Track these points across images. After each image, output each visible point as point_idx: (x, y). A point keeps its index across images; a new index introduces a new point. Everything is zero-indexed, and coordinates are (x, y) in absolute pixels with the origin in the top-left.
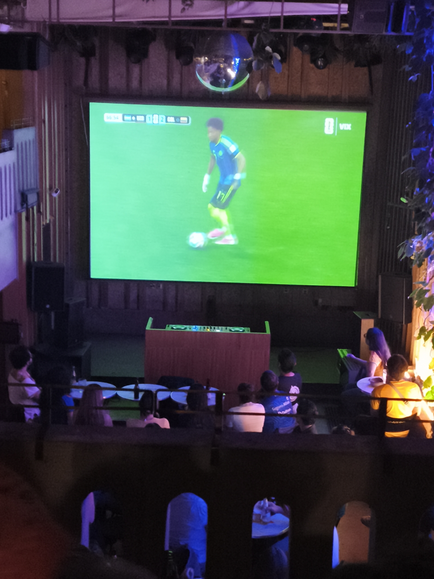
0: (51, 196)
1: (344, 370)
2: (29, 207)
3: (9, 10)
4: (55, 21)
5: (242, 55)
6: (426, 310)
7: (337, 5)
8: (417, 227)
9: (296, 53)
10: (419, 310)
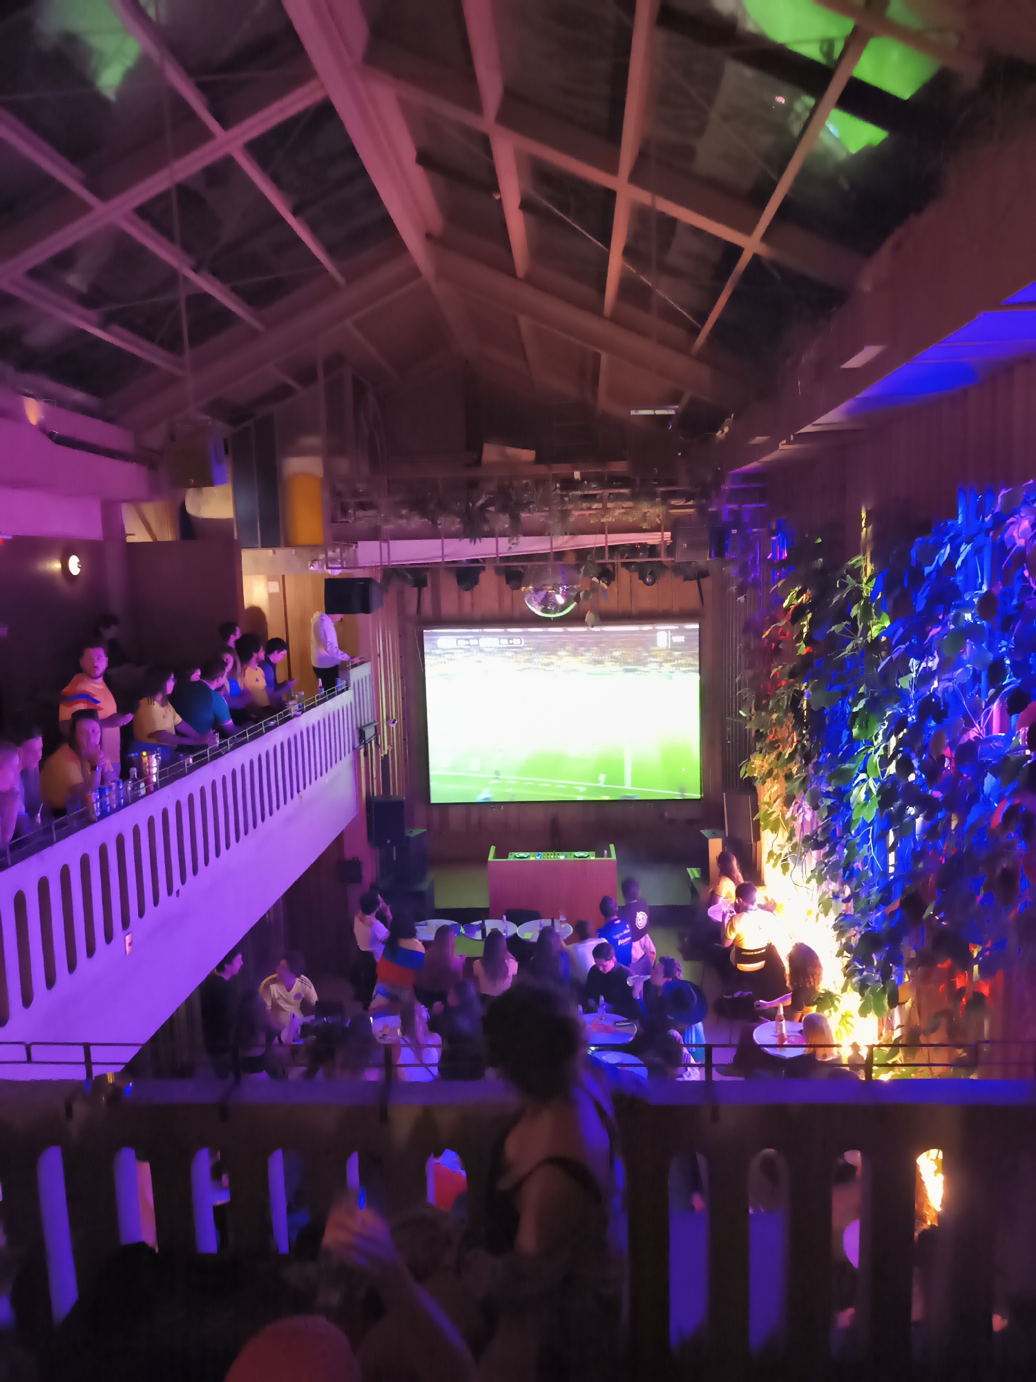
0: (388, 727)
1: (694, 891)
2: (367, 742)
3: (341, 552)
4: (387, 564)
5: (570, 582)
6: (772, 833)
7: (660, 533)
8: (758, 746)
9: (624, 575)
10: (766, 831)
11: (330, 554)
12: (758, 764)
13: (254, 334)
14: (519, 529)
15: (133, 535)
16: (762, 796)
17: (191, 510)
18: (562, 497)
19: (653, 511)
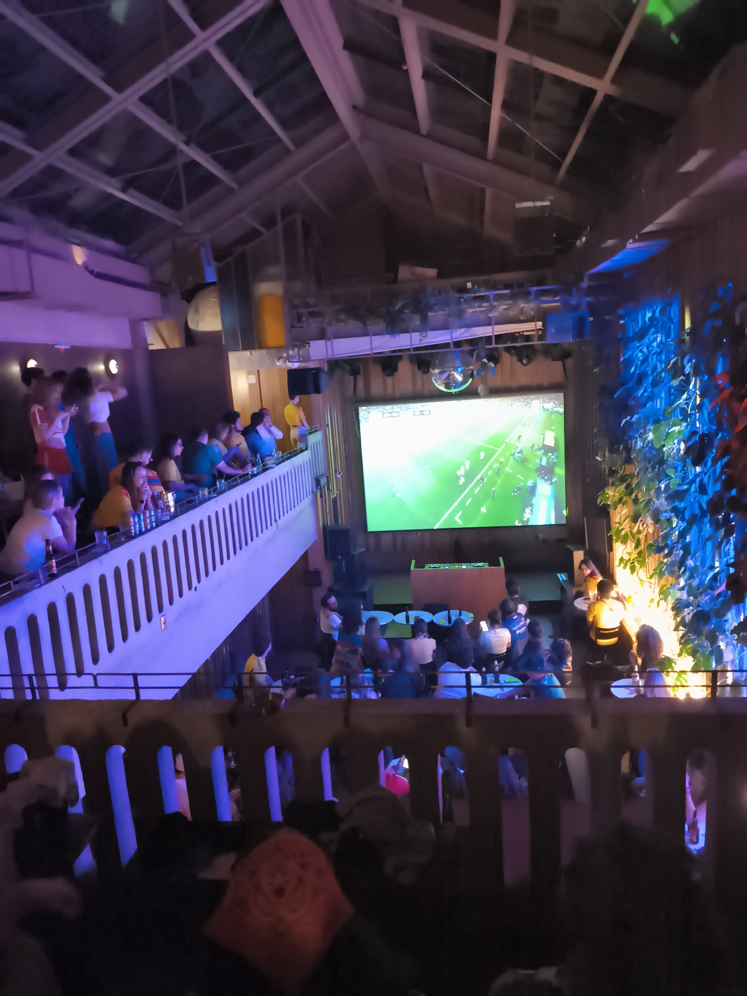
0: (336, 477)
1: (563, 590)
2: (322, 487)
3: (298, 351)
4: (331, 357)
5: (466, 364)
6: (623, 544)
7: (534, 323)
8: (610, 481)
9: (506, 358)
10: (618, 543)
11: (291, 352)
12: (612, 493)
13: (230, 191)
14: (426, 326)
15: (153, 344)
16: (614, 519)
17: (192, 326)
18: (459, 298)
19: (528, 306)
